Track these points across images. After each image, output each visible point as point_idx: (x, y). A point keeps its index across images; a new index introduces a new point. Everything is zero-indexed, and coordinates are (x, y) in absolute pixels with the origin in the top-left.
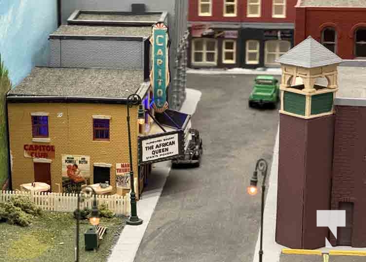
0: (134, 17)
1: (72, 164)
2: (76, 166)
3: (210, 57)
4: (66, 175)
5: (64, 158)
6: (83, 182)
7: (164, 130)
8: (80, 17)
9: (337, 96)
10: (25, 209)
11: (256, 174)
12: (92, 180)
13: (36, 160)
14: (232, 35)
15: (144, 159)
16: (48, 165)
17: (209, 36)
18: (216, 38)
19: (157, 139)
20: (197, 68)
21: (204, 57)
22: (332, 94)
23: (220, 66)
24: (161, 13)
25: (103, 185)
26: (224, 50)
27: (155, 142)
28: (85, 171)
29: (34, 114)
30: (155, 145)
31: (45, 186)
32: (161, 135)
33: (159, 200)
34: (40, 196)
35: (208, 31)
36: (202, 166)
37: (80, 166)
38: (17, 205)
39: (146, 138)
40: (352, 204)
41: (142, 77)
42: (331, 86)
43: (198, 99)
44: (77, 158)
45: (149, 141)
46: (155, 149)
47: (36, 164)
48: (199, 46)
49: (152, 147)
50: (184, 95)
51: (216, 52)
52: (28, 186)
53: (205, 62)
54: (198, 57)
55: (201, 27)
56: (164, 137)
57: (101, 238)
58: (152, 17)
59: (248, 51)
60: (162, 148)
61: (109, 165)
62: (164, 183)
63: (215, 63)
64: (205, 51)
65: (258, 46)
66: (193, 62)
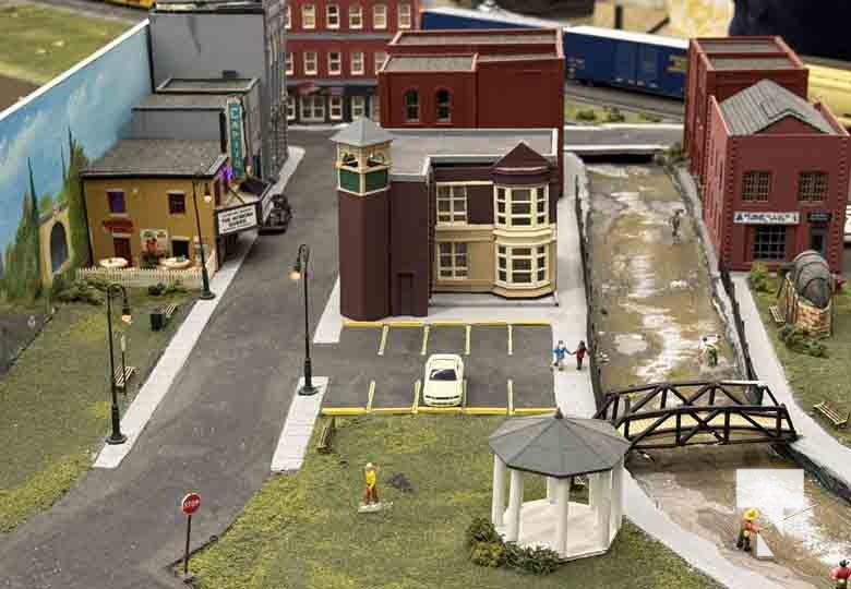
0: (225, 85)
1: (150, 239)
2: (154, 240)
3: (318, 113)
4: (145, 249)
5: (143, 232)
6: (162, 256)
7: (241, 201)
8: (172, 85)
9: (392, 172)
10: (99, 286)
11: (299, 260)
12: (171, 254)
13: (115, 235)
14: (338, 92)
15: (221, 232)
16: (127, 240)
17: (318, 93)
18: (322, 96)
19: (233, 211)
20: (306, 124)
21: (313, 113)
22: (386, 171)
23: (328, 121)
24: (250, 80)
25: (180, 259)
26: (331, 107)
27: (232, 215)
28: (164, 244)
29: (110, 190)
30: (231, 217)
31: (122, 261)
32: (239, 207)
33: (239, 270)
34: (116, 273)
35: (314, 89)
36: (288, 231)
37: (159, 240)
38: (91, 283)
39: (221, 211)
40: (411, 275)
41: (220, 149)
42: (386, 163)
43: (300, 158)
44: (156, 233)
45: (224, 213)
46: (232, 221)
47: (115, 239)
48: (306, 103)
49: (229, 220)
50: (286, 155)
51: (323, 108)
52: (105, 263)
53: (313, 118)
54: (307, 114)
55: (306, 86)
56: (243, 209)
57: (168, 316)
58: (243, 84)
59: (354, 107)
60: (239, 220)
61: (187, 238)
62: (247, 252)
63: (322, 119)
64: (313, 108)
65: (363, 103)
66: (302, 119)
